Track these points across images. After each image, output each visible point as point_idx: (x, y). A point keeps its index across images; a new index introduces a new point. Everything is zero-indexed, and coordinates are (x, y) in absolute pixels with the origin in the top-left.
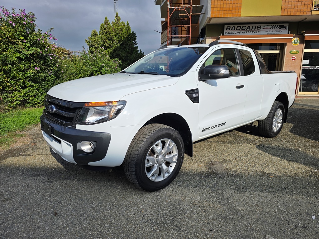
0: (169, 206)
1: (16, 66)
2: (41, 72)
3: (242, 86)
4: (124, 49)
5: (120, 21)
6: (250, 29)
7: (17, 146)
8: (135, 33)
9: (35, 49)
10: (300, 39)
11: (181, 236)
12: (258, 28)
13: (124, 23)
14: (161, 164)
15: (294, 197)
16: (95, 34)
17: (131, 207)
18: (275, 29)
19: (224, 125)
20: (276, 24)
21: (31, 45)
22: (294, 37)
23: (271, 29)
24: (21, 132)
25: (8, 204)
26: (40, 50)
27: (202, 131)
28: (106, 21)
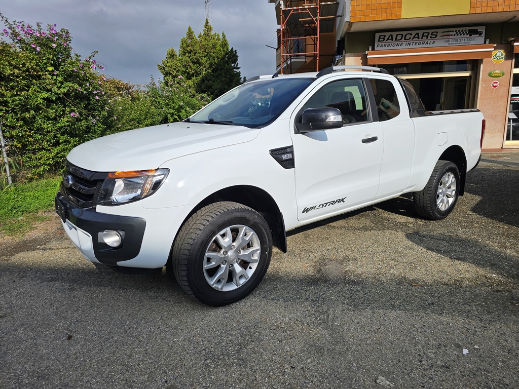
0: (239, 329)
1: (42, 112)
2: (83, 120)
3: (374, 139)
4: (217, 77)
5: (212, 33)
6: (419, 38)
7: (36, 235)
8: (236, 51)
9: (70, 84)
10: (506, 51)
11: (244, 375)
12: (433, 36)
13: (218, 35)
14: (232, 265)
15: (442, 319)
16: (172, 55)
17: (181, 329)
18: (462, 36)
19: (344, 202)
20: (464, 29)
21: (66, 80)
22: (495, 48)
23: (452, 37)
24: (46, 213)
25: (6, 321)
26: (78, 86)
27: (303, 212)
28: (190, 34)
